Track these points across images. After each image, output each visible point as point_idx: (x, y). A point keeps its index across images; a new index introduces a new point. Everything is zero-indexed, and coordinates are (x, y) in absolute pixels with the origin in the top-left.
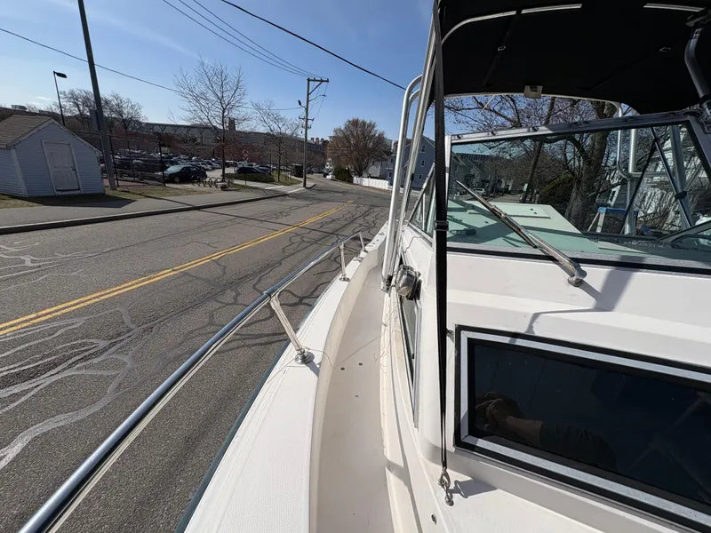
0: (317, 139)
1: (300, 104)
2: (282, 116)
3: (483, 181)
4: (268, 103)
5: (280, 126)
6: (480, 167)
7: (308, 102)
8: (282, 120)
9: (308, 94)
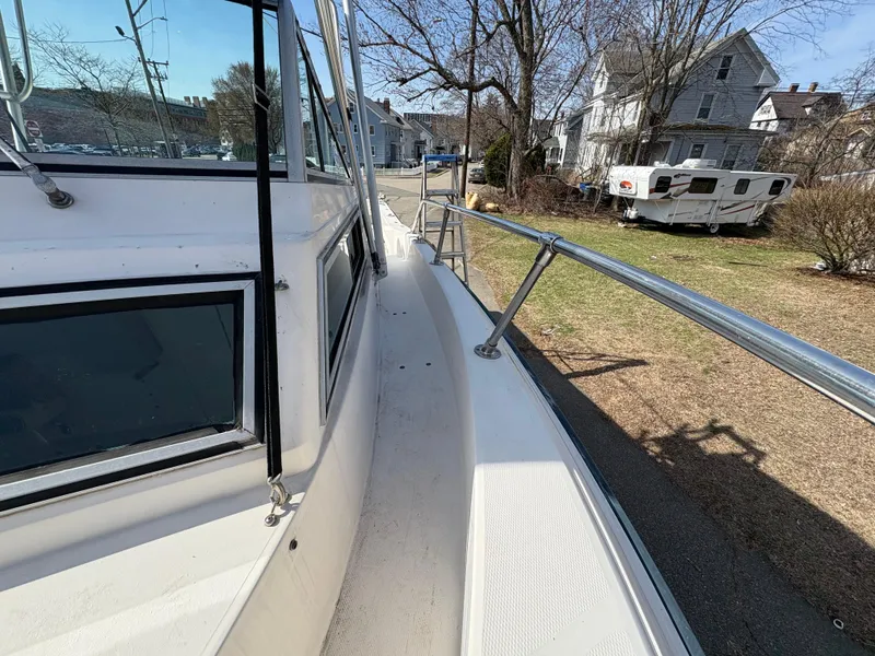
0: (196, 98)
1: (121, 33)
2: (93, 55)
3: (438, 148)
4: (56, 30)
5: (96, 73)
6: (431, 130)
7: (136, 30)
8: (95, 62)
9: (132, 16)
